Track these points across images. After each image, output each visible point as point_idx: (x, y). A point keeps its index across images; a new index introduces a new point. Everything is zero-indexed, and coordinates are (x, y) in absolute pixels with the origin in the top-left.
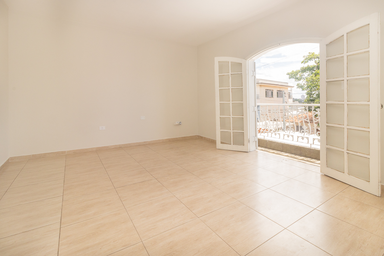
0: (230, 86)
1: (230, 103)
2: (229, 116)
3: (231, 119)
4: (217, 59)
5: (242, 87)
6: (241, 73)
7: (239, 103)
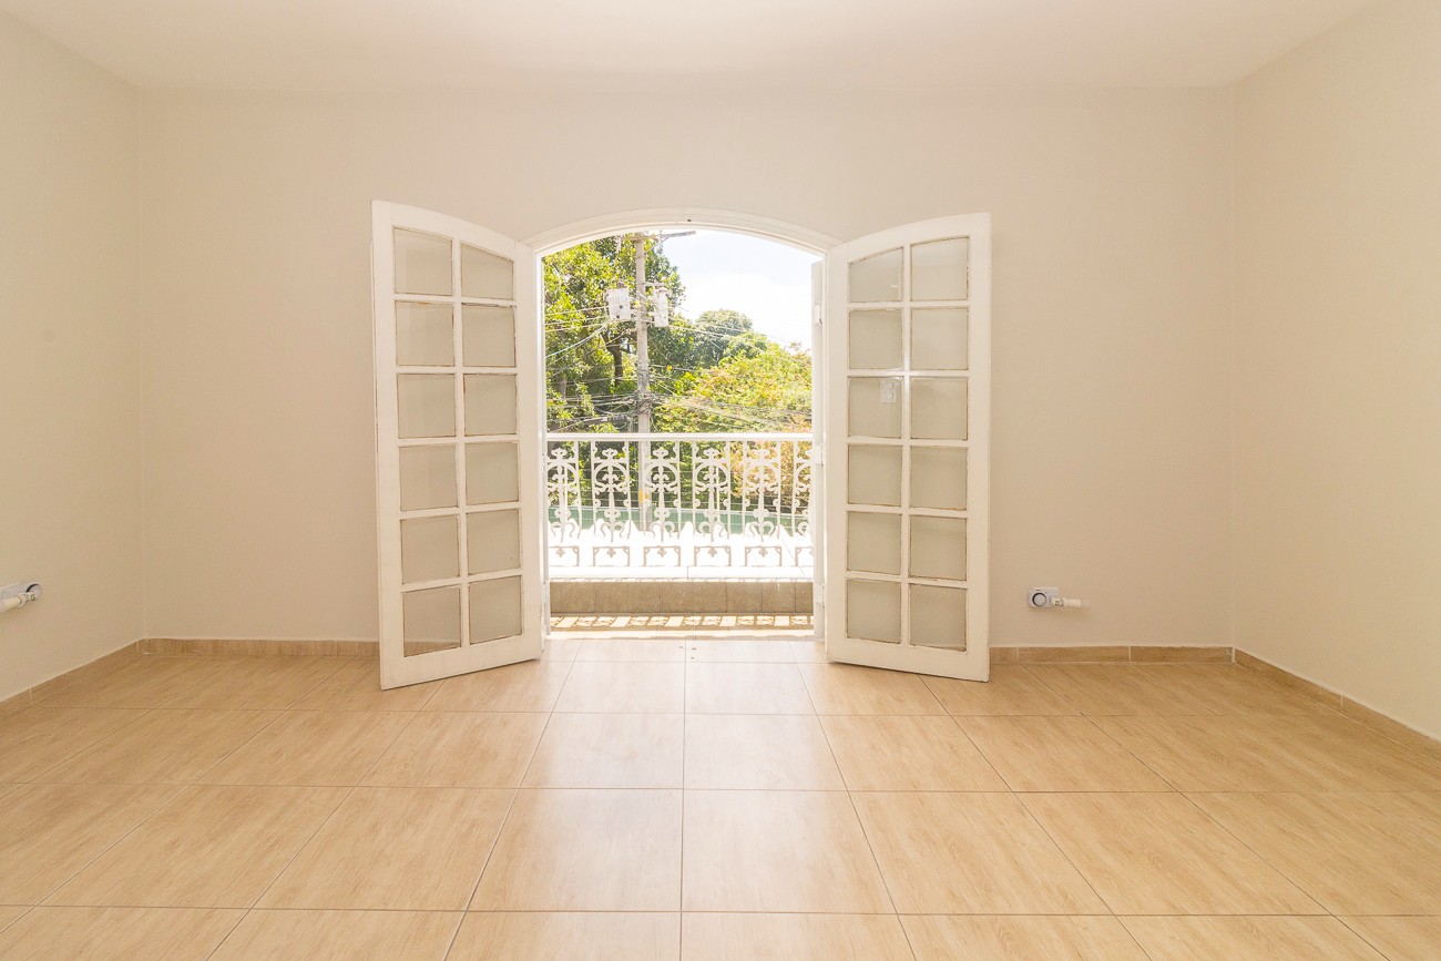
0: (459, 360)
1: (453, 447)
2: (453, 511)
3: (463, 520)
4: (385, 217)
5: (512, 371)
6: (511, 303)
7: (500, 443)
